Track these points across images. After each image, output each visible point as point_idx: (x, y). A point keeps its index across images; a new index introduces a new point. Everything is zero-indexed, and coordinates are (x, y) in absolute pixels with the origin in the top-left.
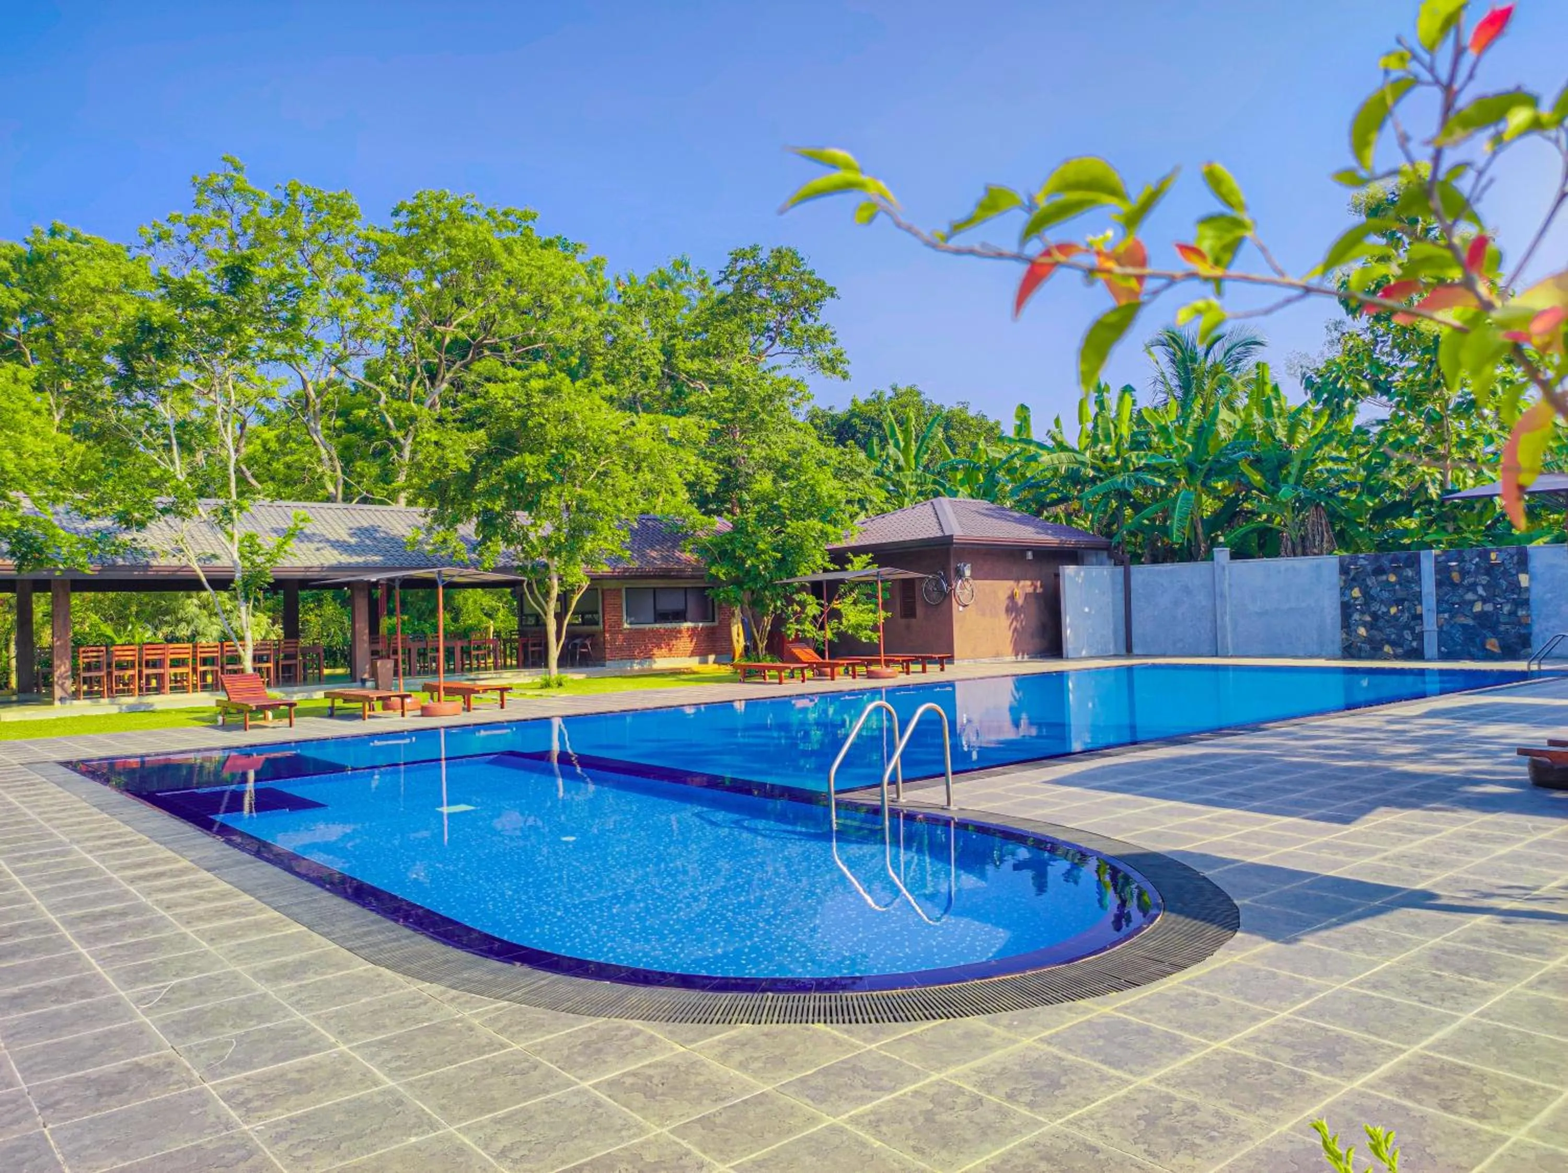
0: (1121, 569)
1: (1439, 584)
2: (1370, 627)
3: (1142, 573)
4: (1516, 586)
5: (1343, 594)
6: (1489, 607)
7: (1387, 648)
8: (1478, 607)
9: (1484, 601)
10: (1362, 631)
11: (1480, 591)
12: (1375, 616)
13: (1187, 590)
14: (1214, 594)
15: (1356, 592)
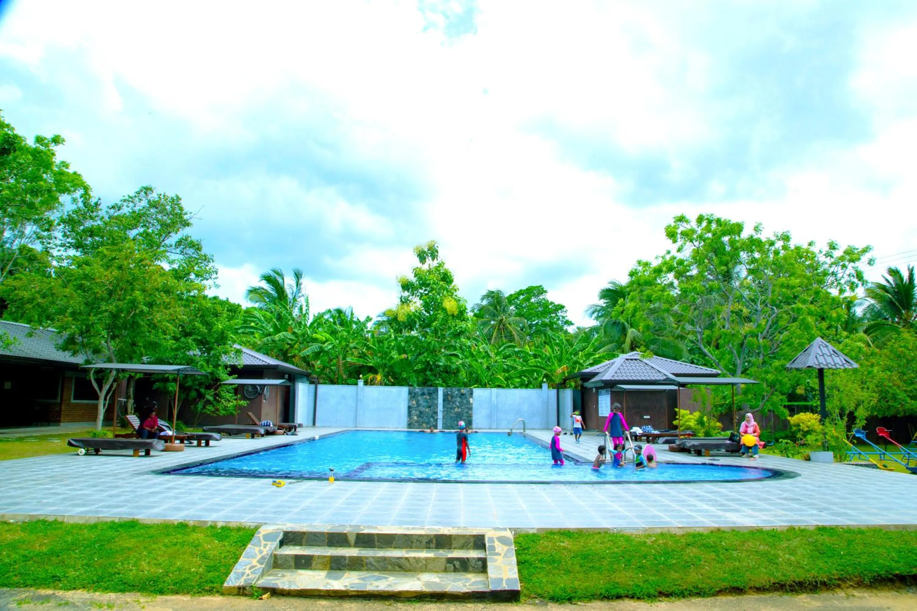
0: (313, 386)
1: (444, 400)
2: (419, 416)
3: (323, 389)
4: (468, 402)
5: (409, 403)
6: (460, 410)
7: (424, 425)
8: (456, 410)
9: (458, 407)
10: (415, 418)
11: (457, 404)
12: (421, 412)
13: (344, 397)
14: (357, 400)
15: (414, 402)
